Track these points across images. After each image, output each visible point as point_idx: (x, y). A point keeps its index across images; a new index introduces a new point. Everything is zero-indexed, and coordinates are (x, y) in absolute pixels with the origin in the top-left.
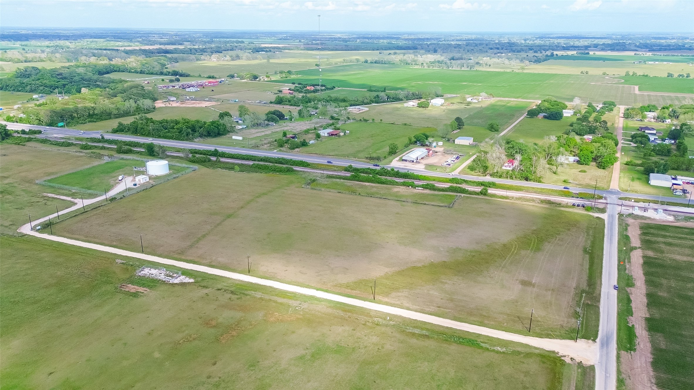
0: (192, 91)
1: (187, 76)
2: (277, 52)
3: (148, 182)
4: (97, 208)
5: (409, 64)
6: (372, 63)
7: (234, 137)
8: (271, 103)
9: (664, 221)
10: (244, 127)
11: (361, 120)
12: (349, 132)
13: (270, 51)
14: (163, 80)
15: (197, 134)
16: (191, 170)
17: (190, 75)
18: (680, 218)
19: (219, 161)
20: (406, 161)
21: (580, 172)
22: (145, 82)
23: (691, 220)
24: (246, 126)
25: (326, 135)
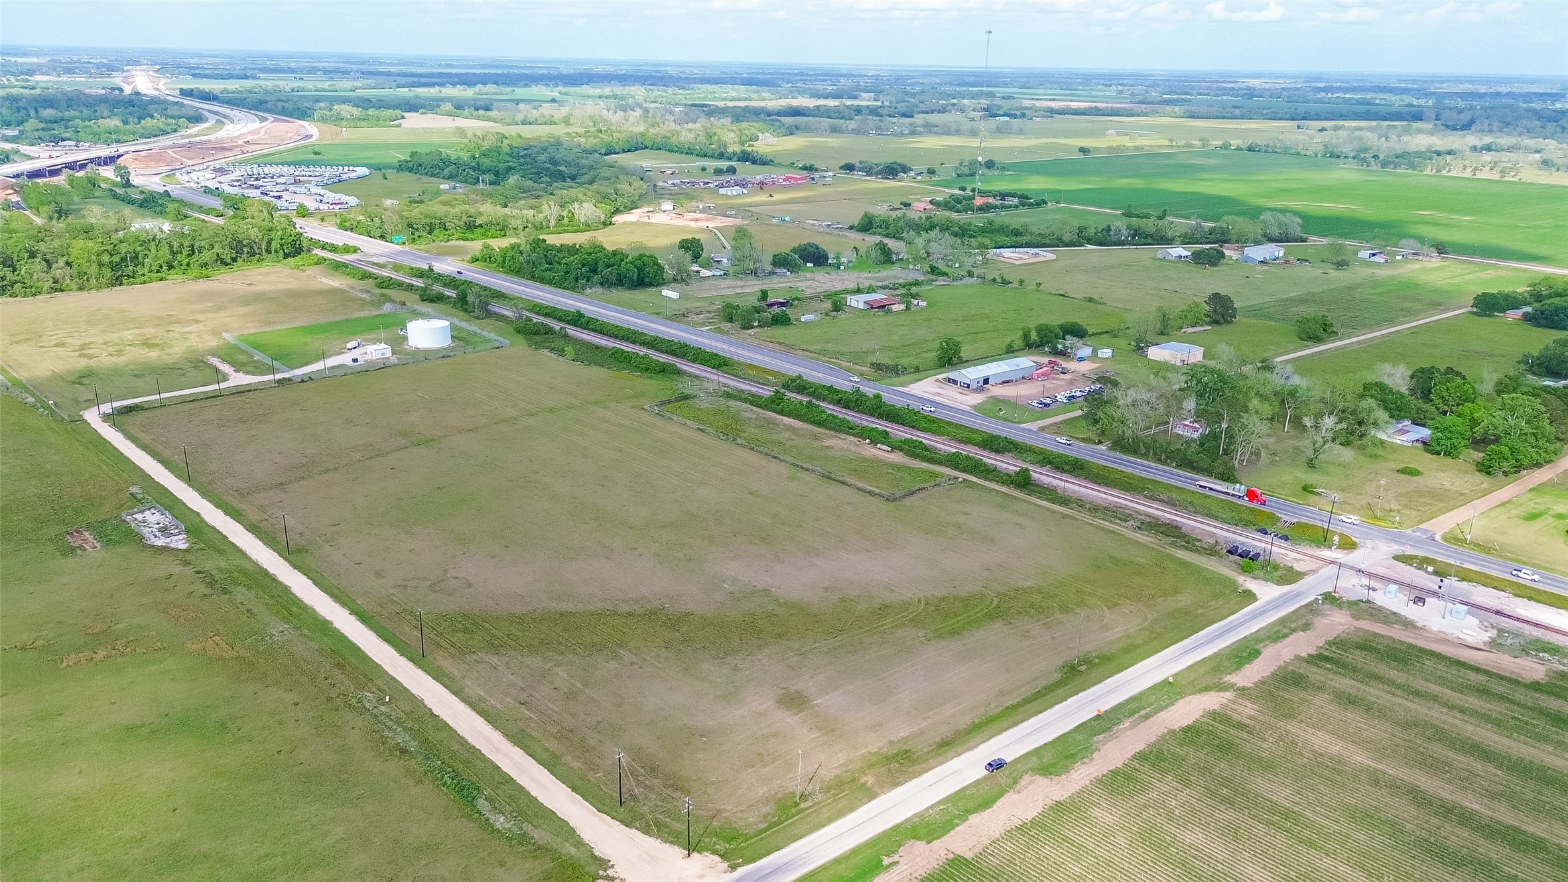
0: (729, 193)
1: (765, 164)
2: (1038, 119)
3: (388, 358)
4: (244, 392)
5: (1338, 157)
6: (1241, 149)
7: (665, 292)
8: (851, 228)
9: (1447, 641)
10: (719, 274)
11: (994, 280)
12: (924, 304)
13: (1023, 115)
14: (704, 169)
15: (596, 278)
16: (489, 346)
17: (772, 161)
18: (1510, 641)
19: (566, 336)
20: (954, 382)
21: (1398, 471)
22: (667, 172)
23: (1541, 655)
24: (722, 272)
25: (861, 306)
